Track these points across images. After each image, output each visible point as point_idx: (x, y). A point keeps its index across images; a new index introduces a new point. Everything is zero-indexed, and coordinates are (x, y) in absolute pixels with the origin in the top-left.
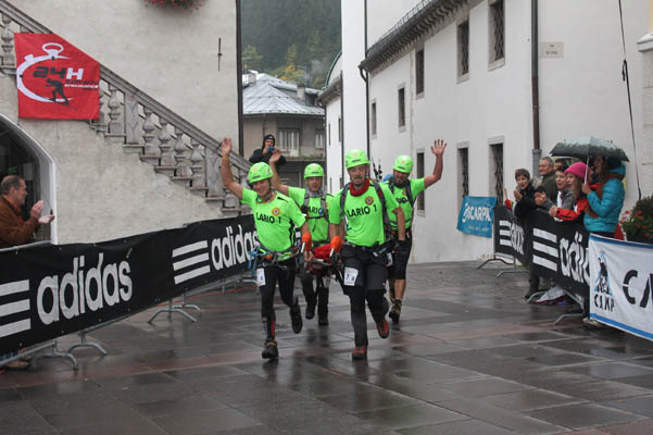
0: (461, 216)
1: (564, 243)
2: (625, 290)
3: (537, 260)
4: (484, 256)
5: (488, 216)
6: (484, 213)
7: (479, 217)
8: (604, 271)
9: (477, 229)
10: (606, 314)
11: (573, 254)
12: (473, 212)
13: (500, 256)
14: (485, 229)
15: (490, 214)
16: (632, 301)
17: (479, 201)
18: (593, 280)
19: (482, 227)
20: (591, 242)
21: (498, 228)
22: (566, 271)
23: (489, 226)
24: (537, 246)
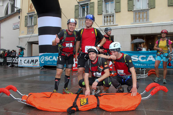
1: (14, 59)
2: (24, 62)
3: (7, 61)
8: (21, 60)
10: (21, 65)
11: (15, 60)
16: (25, 63)
18: (19, 62)
20: (19, 58)
22: (14, 62)
24: (7, 60)
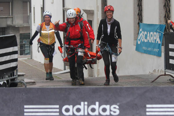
0: (136, 39)
4: (155, 71)
5: (158, 40)
6: (155, 37)
7: (151, 40)
9: (150, 49)
12: (146, 36)
13: (169, 72)
14: (156, 50)
15: (160, 38)
17: (151, 27)
19: (154, 48)
21: (167, 50)
23: (159, 48)
